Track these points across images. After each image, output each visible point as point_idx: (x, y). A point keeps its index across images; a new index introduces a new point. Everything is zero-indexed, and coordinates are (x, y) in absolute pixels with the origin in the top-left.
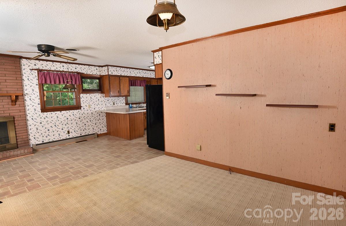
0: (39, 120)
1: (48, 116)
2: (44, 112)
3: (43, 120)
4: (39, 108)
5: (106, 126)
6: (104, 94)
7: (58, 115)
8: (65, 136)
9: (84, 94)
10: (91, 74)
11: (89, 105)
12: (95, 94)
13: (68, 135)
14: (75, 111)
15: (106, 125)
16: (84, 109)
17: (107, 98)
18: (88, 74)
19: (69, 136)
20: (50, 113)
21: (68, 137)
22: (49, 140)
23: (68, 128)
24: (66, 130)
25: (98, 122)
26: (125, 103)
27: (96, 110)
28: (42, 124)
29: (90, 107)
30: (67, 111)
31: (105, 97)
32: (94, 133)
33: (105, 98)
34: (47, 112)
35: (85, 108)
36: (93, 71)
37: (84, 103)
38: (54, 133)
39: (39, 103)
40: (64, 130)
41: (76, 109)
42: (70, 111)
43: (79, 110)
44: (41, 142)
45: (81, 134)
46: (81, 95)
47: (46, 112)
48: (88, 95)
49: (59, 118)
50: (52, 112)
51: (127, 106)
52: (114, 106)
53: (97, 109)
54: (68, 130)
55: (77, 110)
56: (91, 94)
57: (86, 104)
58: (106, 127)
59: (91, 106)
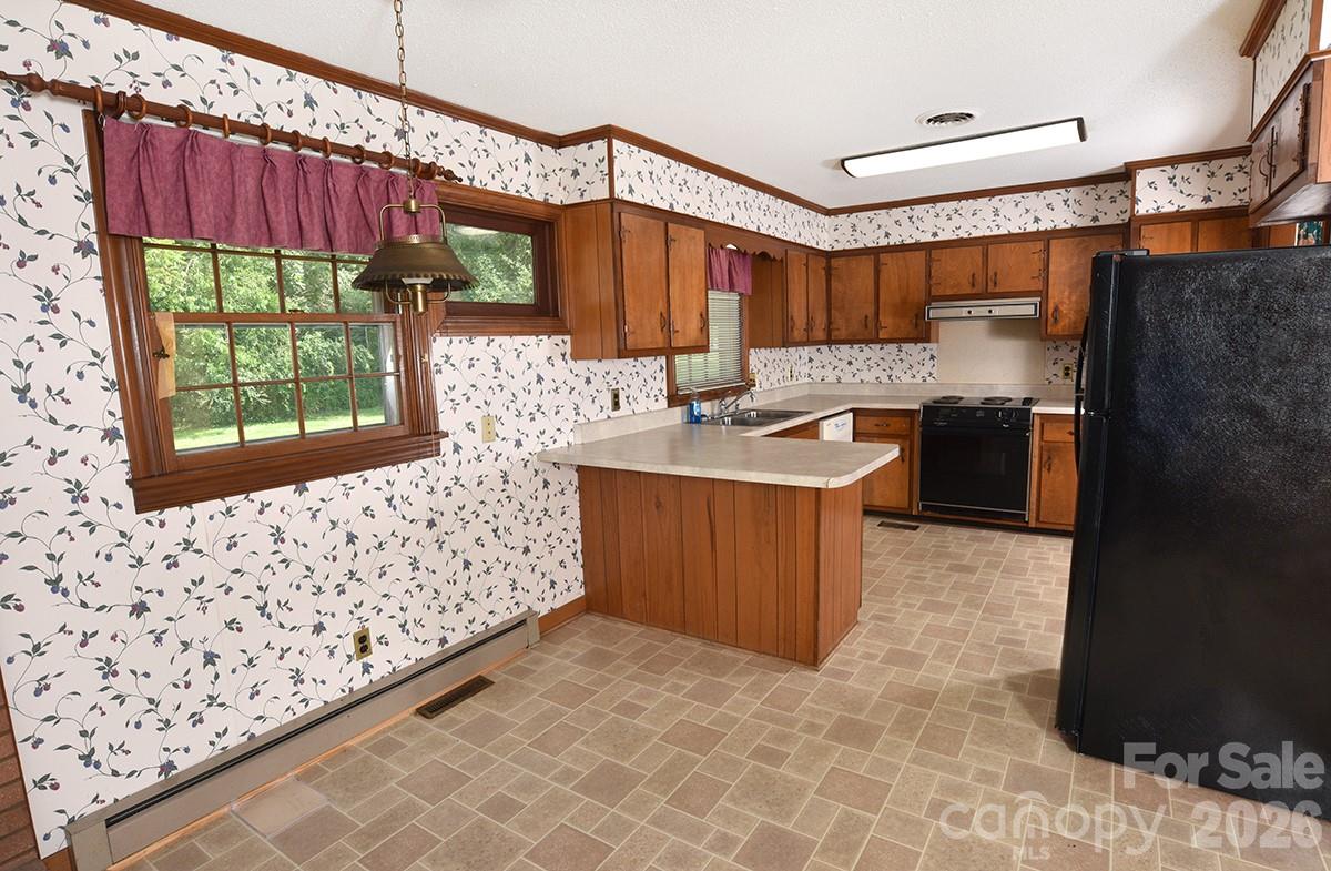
0: (118, 585)
1: (198, 534)
2: (161, 507)
3: (153, 575)
4: (111, 470)
5: (579, 555)
6: (568, 338)
7: (281, 520)
8: (336, 679)
9: (456, 340)
10: (495, 186)
11: (488, 421)
12: (519, 340)
13: (357, 665)
14: (403, 476)
15: (579, 546)
16: (457, 448)
17: (581, 367)
18: (477, 184)
19: (367, 669)
20: (216, 505)
21: (361, 682)
22: (221, 743)
23: (358, 613)
24: (343, 628)
25: (540, 534)
26: (665, 392)
27: (523, 452)
28: (154, 620)
29: (490, 435)
30: (344, 478)
31: (576, 356)
32: (516, 612)
33: (571, 362)
34: (187, 501)
35: (464, 438)
36: (509, 171)
37: (455, 405)
38: (253, 676)
39: (110, 422)
40: (328, 637)
41: (408, 460)
42: (368, 474)
43: (425, 463)
44: (150, 779)
45: (443, 641)
46: (440, 346)
47: (180, 504)
48: (481, 341)
49: (289, 541)
50: (231, 501)
51: (678, 414)
52: (617, 413)
53: (532, 445)
54: (355, 628)
55: (417, 466)
56: (499, 339)
57: (467, 412)
58: (581, 561)
59: (498, 428)
